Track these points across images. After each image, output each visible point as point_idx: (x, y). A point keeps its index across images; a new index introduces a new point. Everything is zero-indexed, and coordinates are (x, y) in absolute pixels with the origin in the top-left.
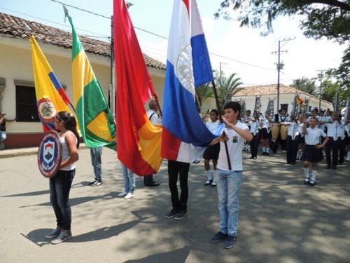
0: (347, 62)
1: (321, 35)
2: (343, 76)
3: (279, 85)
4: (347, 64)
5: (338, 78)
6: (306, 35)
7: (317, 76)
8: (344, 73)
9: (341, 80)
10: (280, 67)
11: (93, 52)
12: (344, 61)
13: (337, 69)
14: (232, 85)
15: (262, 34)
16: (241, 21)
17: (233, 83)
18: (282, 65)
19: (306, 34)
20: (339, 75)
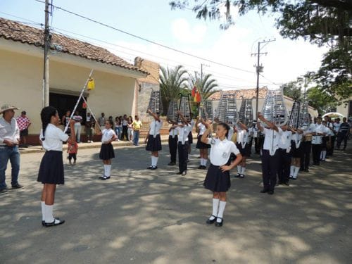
0: (326, 65)
1: (297, 34)
2: (323, 81)
3: (258, 88)
4: (326, 68)
5: (318, 82)
6: (282, 35)
7: (296, 80)
8: (324, 77)
9: (321, 84)
10: (259, 69)
11: (20, 40)
12: (323, 65)
13: (317, 72)
14: (207, 87)
15: (222, 27)
16: (198, 11)
17: (208, 85)
18: (262, 68)
19: (283, 33)
20: (319, 80)
